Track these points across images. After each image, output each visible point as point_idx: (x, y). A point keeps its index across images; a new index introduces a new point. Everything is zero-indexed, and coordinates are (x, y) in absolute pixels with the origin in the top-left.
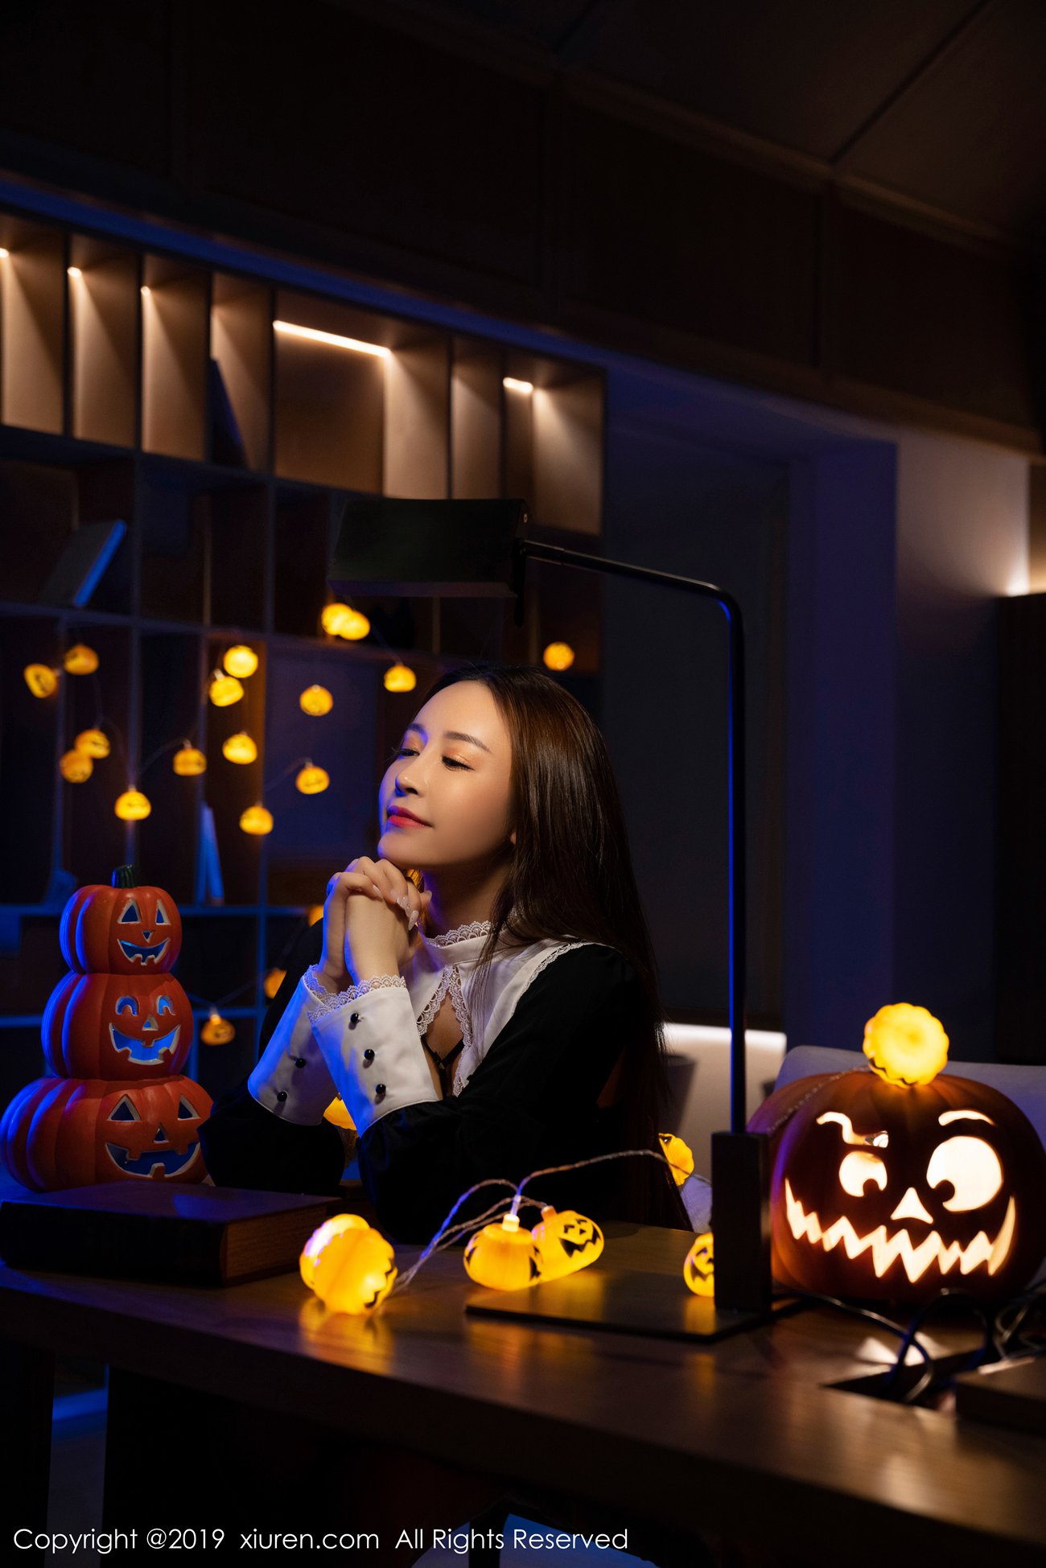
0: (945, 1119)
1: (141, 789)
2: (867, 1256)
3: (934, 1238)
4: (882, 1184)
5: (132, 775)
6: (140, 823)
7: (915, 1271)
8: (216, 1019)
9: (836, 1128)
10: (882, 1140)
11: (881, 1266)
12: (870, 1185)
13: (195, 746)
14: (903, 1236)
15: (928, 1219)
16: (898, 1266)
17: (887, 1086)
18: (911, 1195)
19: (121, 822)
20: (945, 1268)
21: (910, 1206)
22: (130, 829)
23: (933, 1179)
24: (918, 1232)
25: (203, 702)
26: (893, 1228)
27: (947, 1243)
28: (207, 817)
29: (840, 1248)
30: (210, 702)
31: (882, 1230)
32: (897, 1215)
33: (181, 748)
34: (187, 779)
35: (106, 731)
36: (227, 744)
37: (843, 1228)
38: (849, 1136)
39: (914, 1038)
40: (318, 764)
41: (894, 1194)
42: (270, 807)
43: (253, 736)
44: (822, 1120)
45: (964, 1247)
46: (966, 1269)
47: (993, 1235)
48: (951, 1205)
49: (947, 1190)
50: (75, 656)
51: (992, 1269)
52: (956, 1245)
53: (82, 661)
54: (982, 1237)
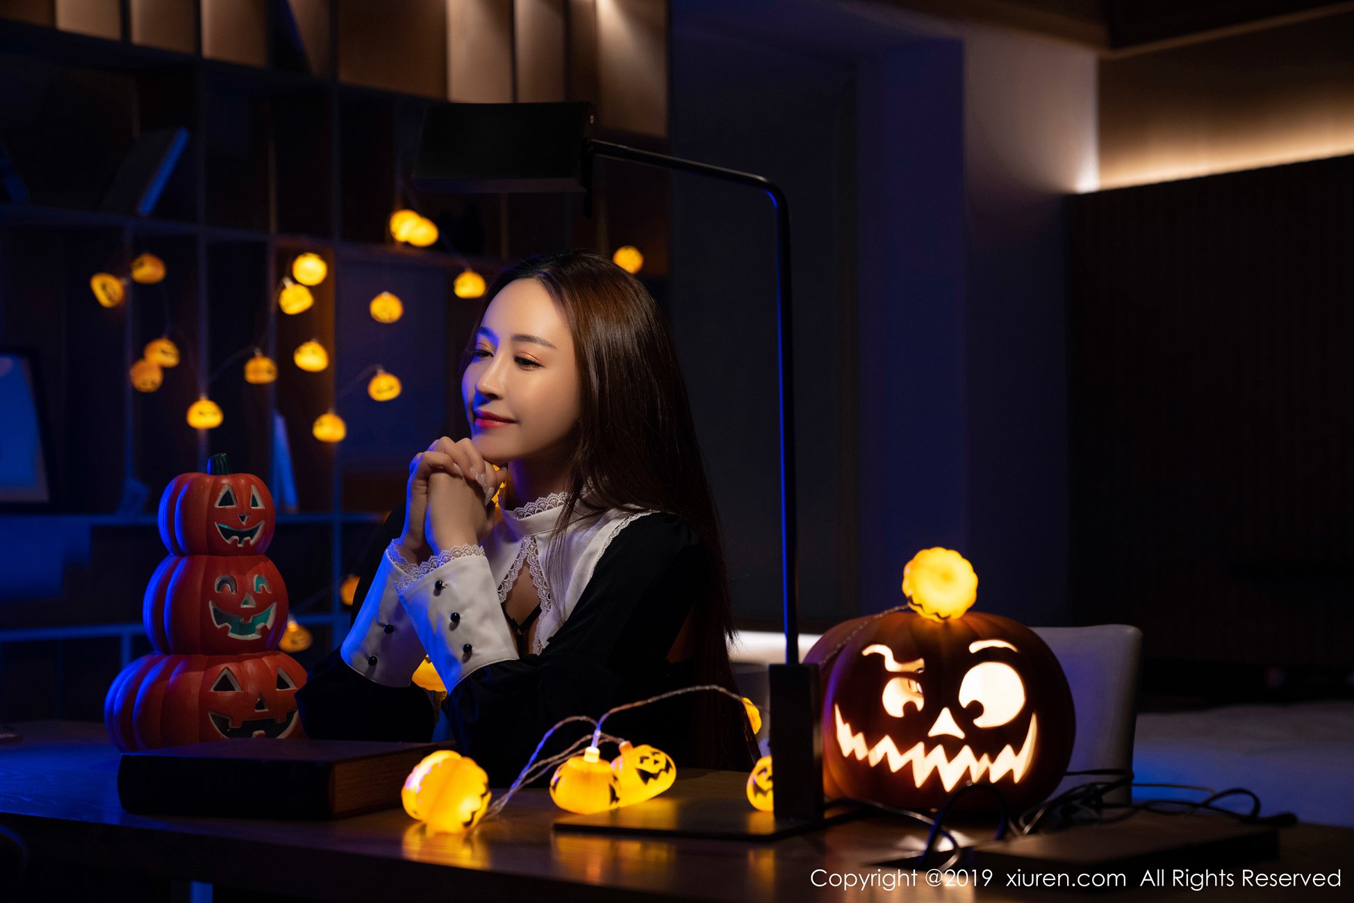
0: (975, 647)
1: (212, 398)
2: (908, 769)
3: (967, 752)
4: (920, 704)
5: (203, 383)
6: (212, 431)
7: (949, 783)
8: (293, 626)
9: (879, 658)
10: (919, 665)
11: (920, 778)
12: (909, 707)
13: (265, 354)
14: (939, 750)
15: (960, 734)
16: (935, 777)
17: (923, 621)
18: (946, 714)
19: (193, 431)
20: (975, 777)
21: (945, 724)
22: (203, 439)
23: (965, 700)
24: (952, 747)
25: (273, 310)
26: (930, 744)
27: (978, 756)
28: (279, 429)
29: (884, 763)
30: (280, 310)
31: (920, 746)
32: (933, 732)
33: (252, 356)
34: (260, 387)
36: (297, 351)
37: (886, 746)
38: (891, 665)
39: (947, 577)
40: (390, 370)
41: (931, 715)
42: (342, 414)
43: (324, 344)
44: (866, 652)
45: (993, 759)
46: (994, 778)
47: (1017, 749)
48: (980, 722)
49: (976, 708)
50: (141, 265)
51: (1017, 778)
52: (985, 758)
53: (149, 270)
54: (1008, 750)
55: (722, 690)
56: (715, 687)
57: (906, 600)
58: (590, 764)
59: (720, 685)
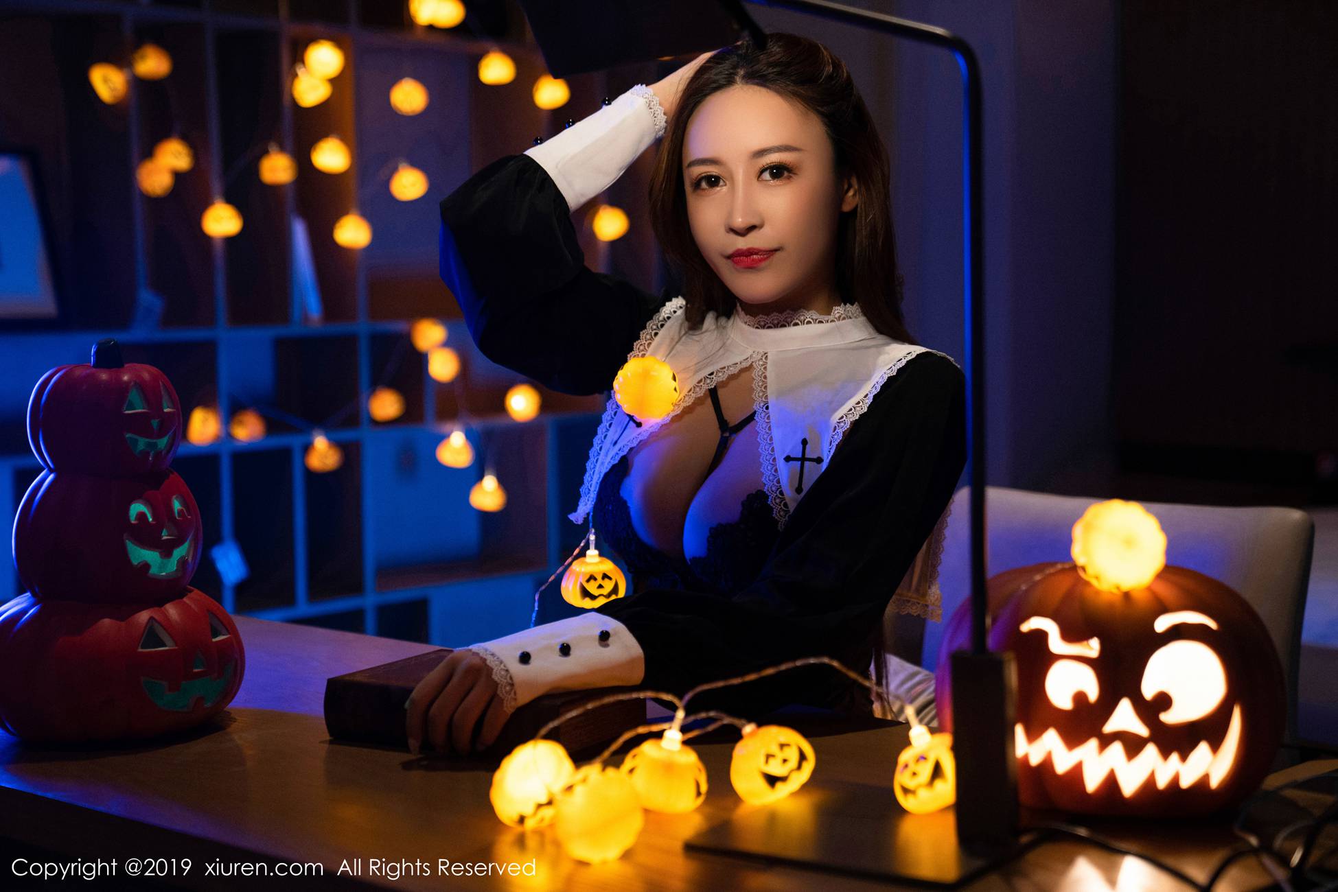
0: (1162, 624)
1: (230, 200)
2: (1076, 773)
3: (1151, 750)
4: (1093, 693)
5: (216, 185)
6: (230, 241)
7: (1129, 785)
8: (320, 442)
9: (1041, 636)
10: (1093, 648)
11: (1092, 782)
12: (1080, 698)
13: (282, 149)
14: (1117, 748)
15: (1142, 731)
16: (1111, 783)
17: (1098, 592)
18: (1125, 706)
19: (207, 239)
20: (1162, 783)
21: (1124, 718)
22: (219, 250)
23: (1149, 689)
24: (1133, 746)
25: (286, 101)
26: (1106, 741)
27: (1165, 754)
28: (300, 234)
29: (1047, 765)
30: (295, 104)
31: (1093, 743)
32: (1109, 728)
33: (265, 152)
34: (275, 189)
35: (186, 139)
36: (315, 149)
37: (1051, 741)
38: (1056, 644)
39: (1129, 542)
40: (415, 164)
41: (1107, 705)
44: (1026, 627)
45: (1184, 758)
46: (1185, 783)
47: (1216, 746)
48: (1168, 718)
49: (1164, 701)
50: (143, 58)
51: (1214, 783)
52: (1175, 757)
53: (153, 64)
54: (1203, 748)
55: (835, 664)
56: (826, 660)
57: (1074, 568)
58: (670, 752)
59: (832, 657)
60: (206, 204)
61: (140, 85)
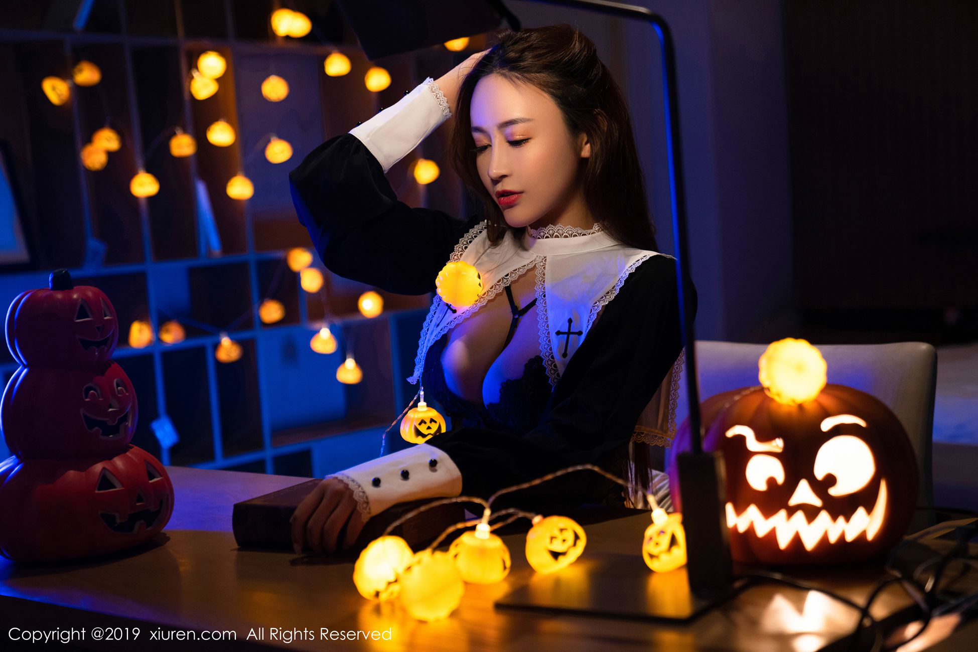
0: (827, 425)
1: (149, 171)
2: (772, 536)
3: (824, 516)
4: (780, 478)
5: (139, 161)
6: (151, 199)
7: (810, 543)
8: (226, 341)
9: (741, 439)
10: (778, 445)
11: (783, 542)
12: (771, 482)
13: (185, 131)
14: (800, 516)
15: (817, 502)
16: (797, 541)
17: (780, 406)
18: (804, 485)
19: (135, 199)
20: (833, 539)
21: (804, 493)
22: (144, 206)
23: (820, 473)
24: (811, 513)
25: (186, 97)
26: (791, 511)
27: (834, 518)
28: (201, 191)
29: (751, 531)
30: (192, 97)
31: (783, 513)
32: (793, 501)
33: (174, 134)
34: (182, 160)
35: (114, 127)
36: (209, 130)
37: (753, 514)
38: (752, 444)
39: (800, 368)
40: (282, 137)
41: (790, 485)
42: (249, 175)
43: (229, 122)
44: (730, 433)
45: (848, 519)
46: (849, 538)
47: (870, 509)
48: (834, 492)
49: (831, 480)
50: (81, 71)
51: (870, 536)
52: (841, 519)
53: (87, 75)
54: (861, 511)
56: (589, 467)
57: (762, 390)
58: (483, 540)
60: (132, 174)
61: (79, 91)
